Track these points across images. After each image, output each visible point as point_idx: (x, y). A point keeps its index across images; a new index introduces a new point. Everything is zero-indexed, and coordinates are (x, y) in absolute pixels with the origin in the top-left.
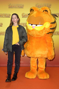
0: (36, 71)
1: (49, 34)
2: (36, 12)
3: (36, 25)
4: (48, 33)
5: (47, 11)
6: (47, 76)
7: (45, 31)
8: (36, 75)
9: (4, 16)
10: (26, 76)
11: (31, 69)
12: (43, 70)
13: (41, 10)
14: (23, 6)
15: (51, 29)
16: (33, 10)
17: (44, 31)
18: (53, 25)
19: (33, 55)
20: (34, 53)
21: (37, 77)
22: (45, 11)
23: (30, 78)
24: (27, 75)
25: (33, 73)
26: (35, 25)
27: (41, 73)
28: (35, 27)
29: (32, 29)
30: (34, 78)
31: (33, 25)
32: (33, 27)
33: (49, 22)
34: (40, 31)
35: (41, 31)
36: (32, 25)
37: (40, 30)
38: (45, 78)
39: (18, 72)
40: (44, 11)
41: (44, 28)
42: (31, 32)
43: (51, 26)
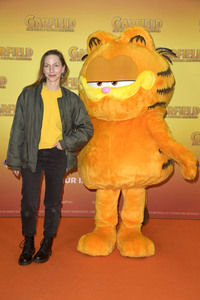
0: (113, 231)
1: (156, 108)
2: (108, 44)
3: (114, 83)
4: (153, 107)
5: (142, 39)
6: (146, 248)
7: (143, 100)
8: (112, 244)
9: (11, 55)
10: (80, 248)
11: (98, 225)
12: (134, 226)
13: (123, 36)
14: (73, 24)
15: (159, 91)
16: (99, 41)
17: (141, 99)
18: (164, 79)
19: (109, 177)
20: (111, 172)
21: (116, 250)
22: (135, 40)
23: (95, 252)
24: (84, 243)
25: (103, 236)
26: (110, 84)
27: (130, 237)
28: (110, 89)
29: (102, 95)
30: (106, 253)
31: (104, 85)
32: (103, 91)
33: (153, 70)
34: (127, 99)
35: (132, 99)
36: (99, 83)
37: (126, 97)
38: (142, 253)
39: (55, 235)
40: (132, 40)
41: (141, 91)
42: (100, 106)
43: (159, 83)
